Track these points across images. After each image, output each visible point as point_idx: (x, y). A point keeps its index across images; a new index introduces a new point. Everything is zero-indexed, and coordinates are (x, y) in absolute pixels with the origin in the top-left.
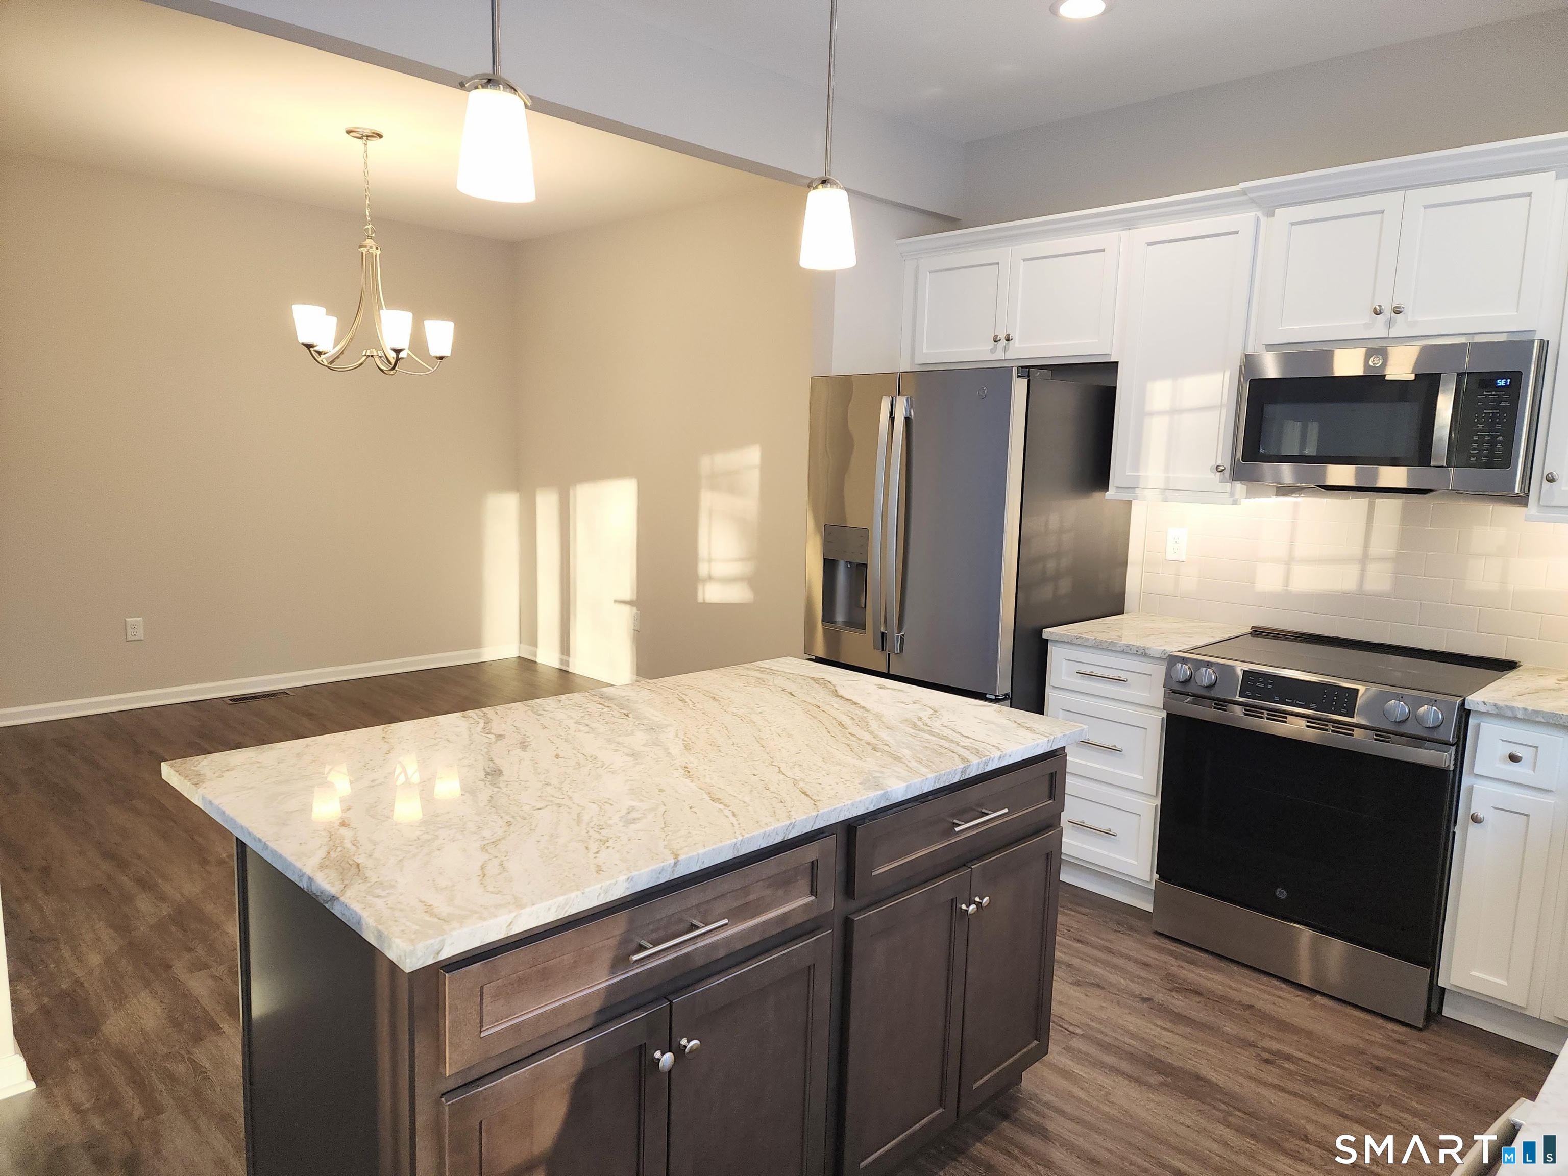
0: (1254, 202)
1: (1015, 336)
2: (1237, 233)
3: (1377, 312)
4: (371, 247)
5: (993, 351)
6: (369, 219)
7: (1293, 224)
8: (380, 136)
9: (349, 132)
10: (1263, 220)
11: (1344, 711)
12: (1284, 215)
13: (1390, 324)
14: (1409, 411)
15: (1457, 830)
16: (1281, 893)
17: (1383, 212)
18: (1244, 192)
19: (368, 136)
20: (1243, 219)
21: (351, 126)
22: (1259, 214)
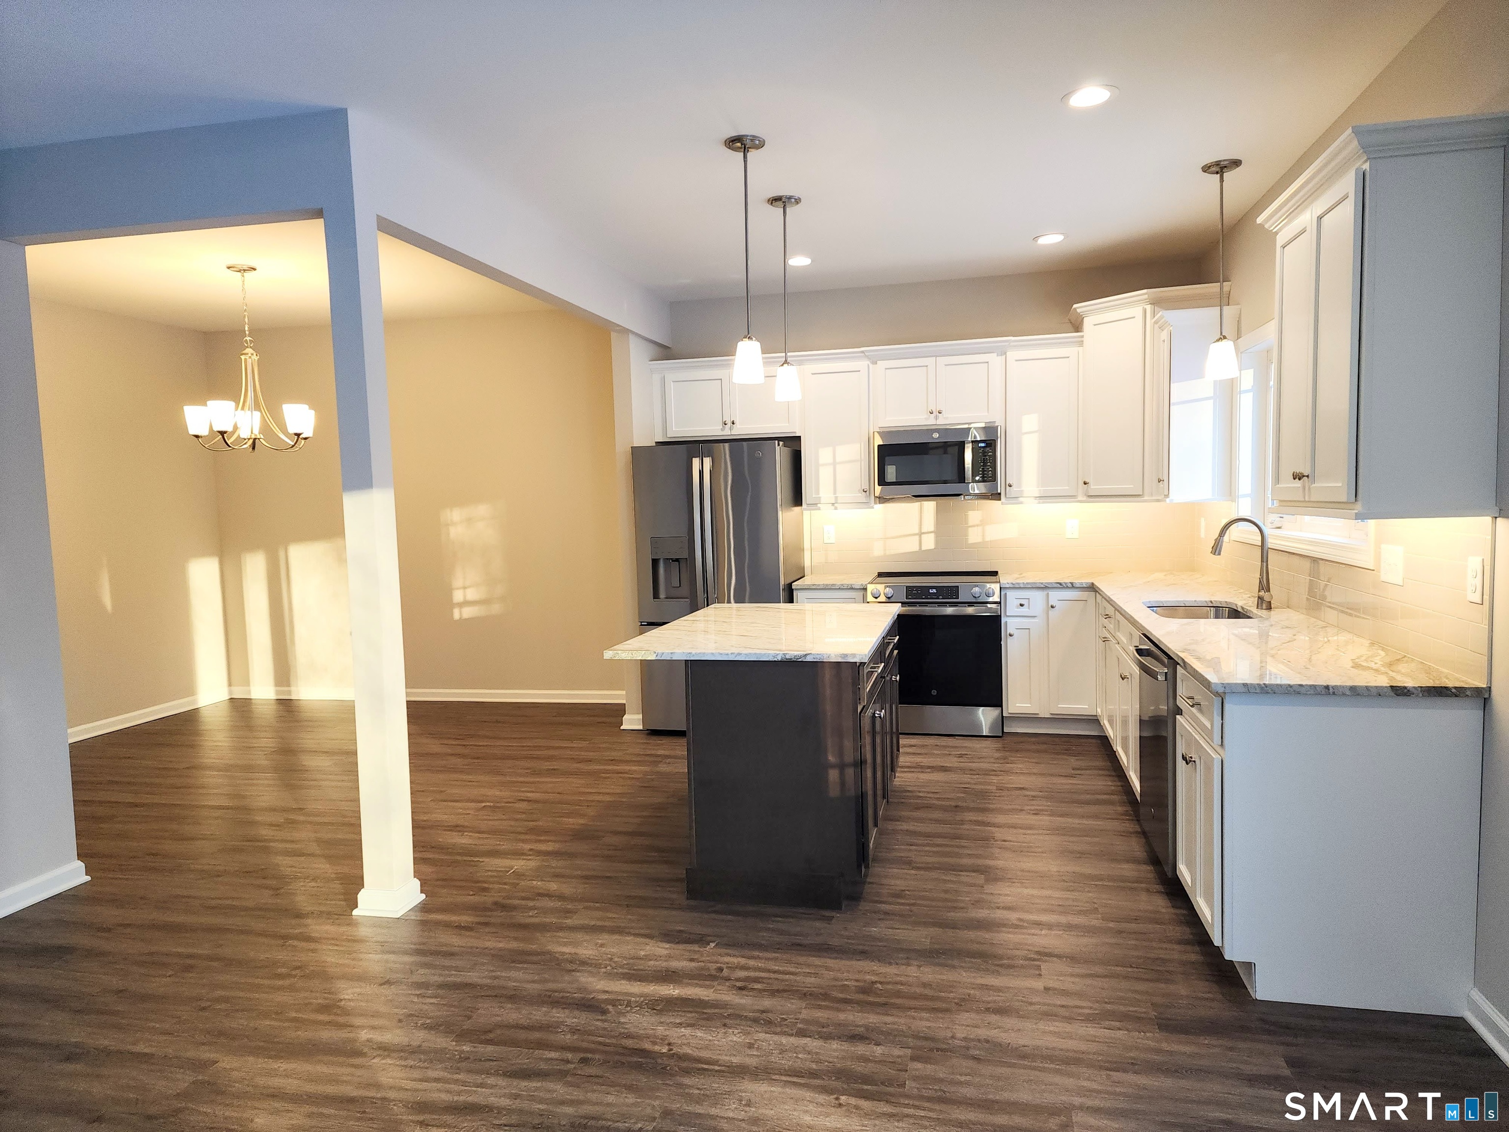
0: (868, 358)
1: (737, 422)
2: (859, 371)
3: (931, 413)
4: (252, 354)
5: (722, 430)
6: (247, 333)
7: (886, 369)
8: (255, 269)
9: (229, 268)
10: (871, 366)
11: (954, 597)
12: (882, 364)
13: (936, 418)
14: (949, 460)
15: (1002, 643)
16: (934, 692)
17: (927, 366)
18: (863, 352)
19: (244, 270)
20: (862, 364)
21: (230, 263)
22: (868, 362)
